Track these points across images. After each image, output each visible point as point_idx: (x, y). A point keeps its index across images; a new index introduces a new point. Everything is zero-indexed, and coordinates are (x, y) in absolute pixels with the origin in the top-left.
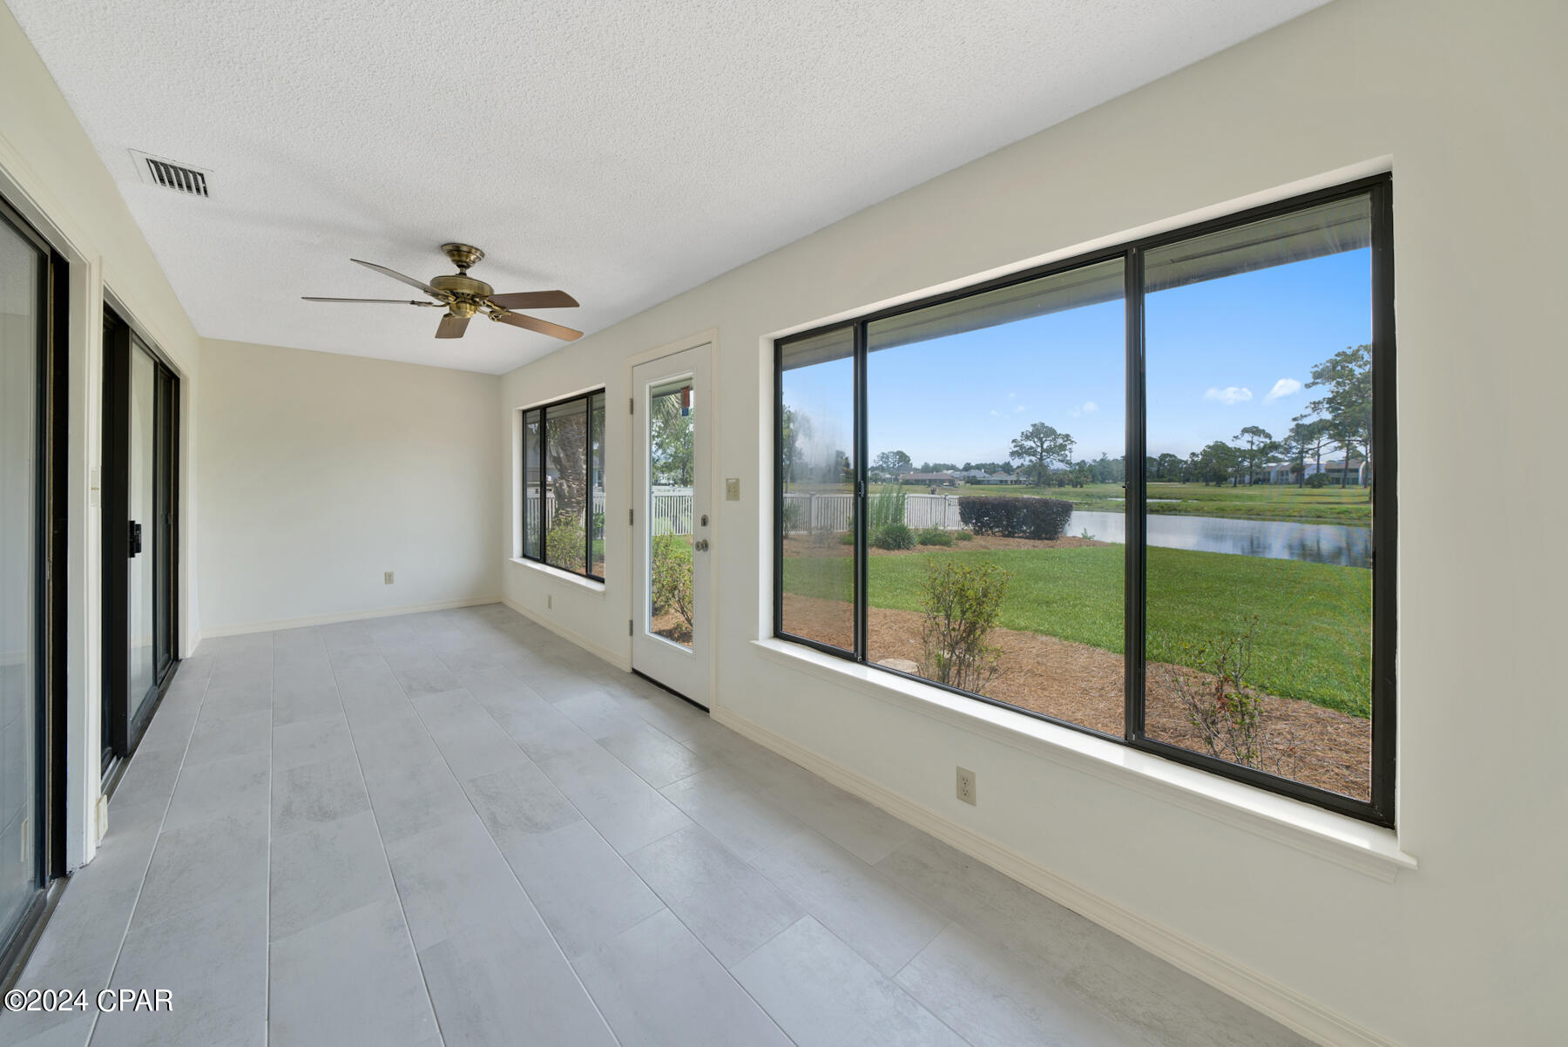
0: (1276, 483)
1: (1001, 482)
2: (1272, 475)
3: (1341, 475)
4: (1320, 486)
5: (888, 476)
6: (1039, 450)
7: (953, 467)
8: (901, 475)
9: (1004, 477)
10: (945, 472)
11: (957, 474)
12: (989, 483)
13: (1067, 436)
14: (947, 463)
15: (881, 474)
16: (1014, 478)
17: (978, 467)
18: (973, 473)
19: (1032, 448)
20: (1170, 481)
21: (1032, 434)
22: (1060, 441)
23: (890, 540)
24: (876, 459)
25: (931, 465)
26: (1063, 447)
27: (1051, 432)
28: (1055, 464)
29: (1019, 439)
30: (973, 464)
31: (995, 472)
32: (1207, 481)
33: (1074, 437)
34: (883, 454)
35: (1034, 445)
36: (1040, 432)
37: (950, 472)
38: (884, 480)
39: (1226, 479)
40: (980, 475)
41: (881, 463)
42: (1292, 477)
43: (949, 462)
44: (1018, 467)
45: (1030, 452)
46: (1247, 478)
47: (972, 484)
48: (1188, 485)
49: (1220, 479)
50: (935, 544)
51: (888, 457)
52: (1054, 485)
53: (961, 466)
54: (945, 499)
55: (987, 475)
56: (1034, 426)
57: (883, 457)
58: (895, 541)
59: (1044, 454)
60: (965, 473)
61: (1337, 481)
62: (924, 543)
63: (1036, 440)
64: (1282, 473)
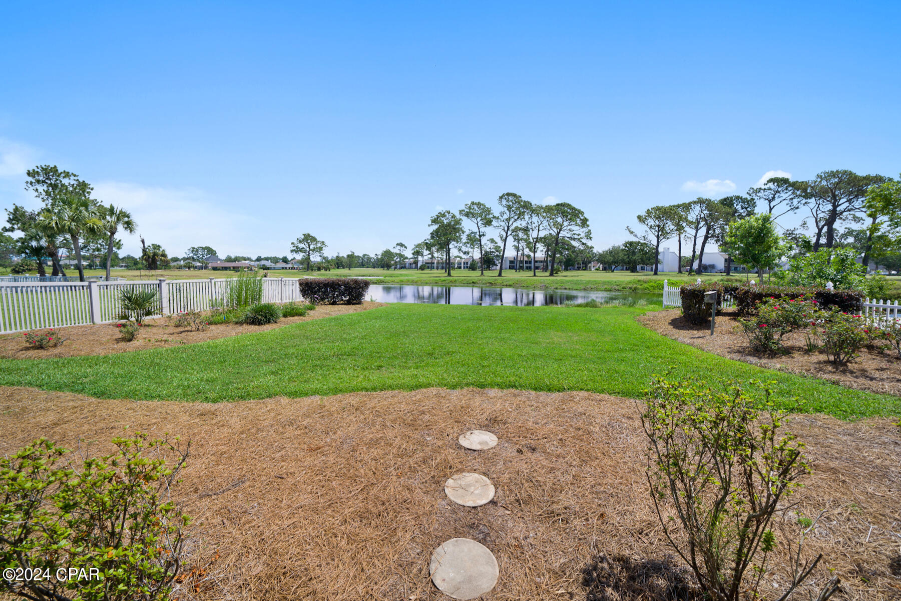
0: (409, 269)
1: (283, 268)
2: (407, 265)
3: (430, 265)
4: (423, 270)
5: (199, 264)
6: (308, 249)
7: (249, 259)
8: (210, 264)
9: (284, 265)
10: (243, 262)
11: (252, 263)
12: (275, 269)
13: (323, 242)
14: (244, 256)
15: (193, 263)
16: (290, 266)
17: (267, 259)
18: (263, 262)
19: (304, 248)
20: (367, 267)
21: (303, 240)
22: (319, 245)
23: (260, 317)
24: (187, 252)
25: (233, 257)
26: (321, 248)
27: (314, 239)
28: (315, 258)
29: (296, 242)
30: (263, 257)
31: (278, 262)
32: (383, 267)
33: (326, 243)
34: (193, 248)
35: (304, 247)
36: (308, 238)
37: (247, 262)
38: (195, 268)
39: (390, 267)
40: (268, 264)
41: (192, 255)
42: (414, 266)
43: (246, 256)
44: (292, 260)
45: (301, 250)
46: (398, 266)
47: (264, 269)
48: (376, 269)
49: (387, 266)
50: (293, 316)
51: (197, 251)
52: (315, 270)
53: (254, 258)
54: (281, 280)
55: (272, 264)
56: (304, 235)
57: (193, 251)
58: (266, 317)
59: (310, 252)
60: (257, 263)
61: (428, 268)
62: (285, 316)
63: (306, 243)
64: (410, 264)
